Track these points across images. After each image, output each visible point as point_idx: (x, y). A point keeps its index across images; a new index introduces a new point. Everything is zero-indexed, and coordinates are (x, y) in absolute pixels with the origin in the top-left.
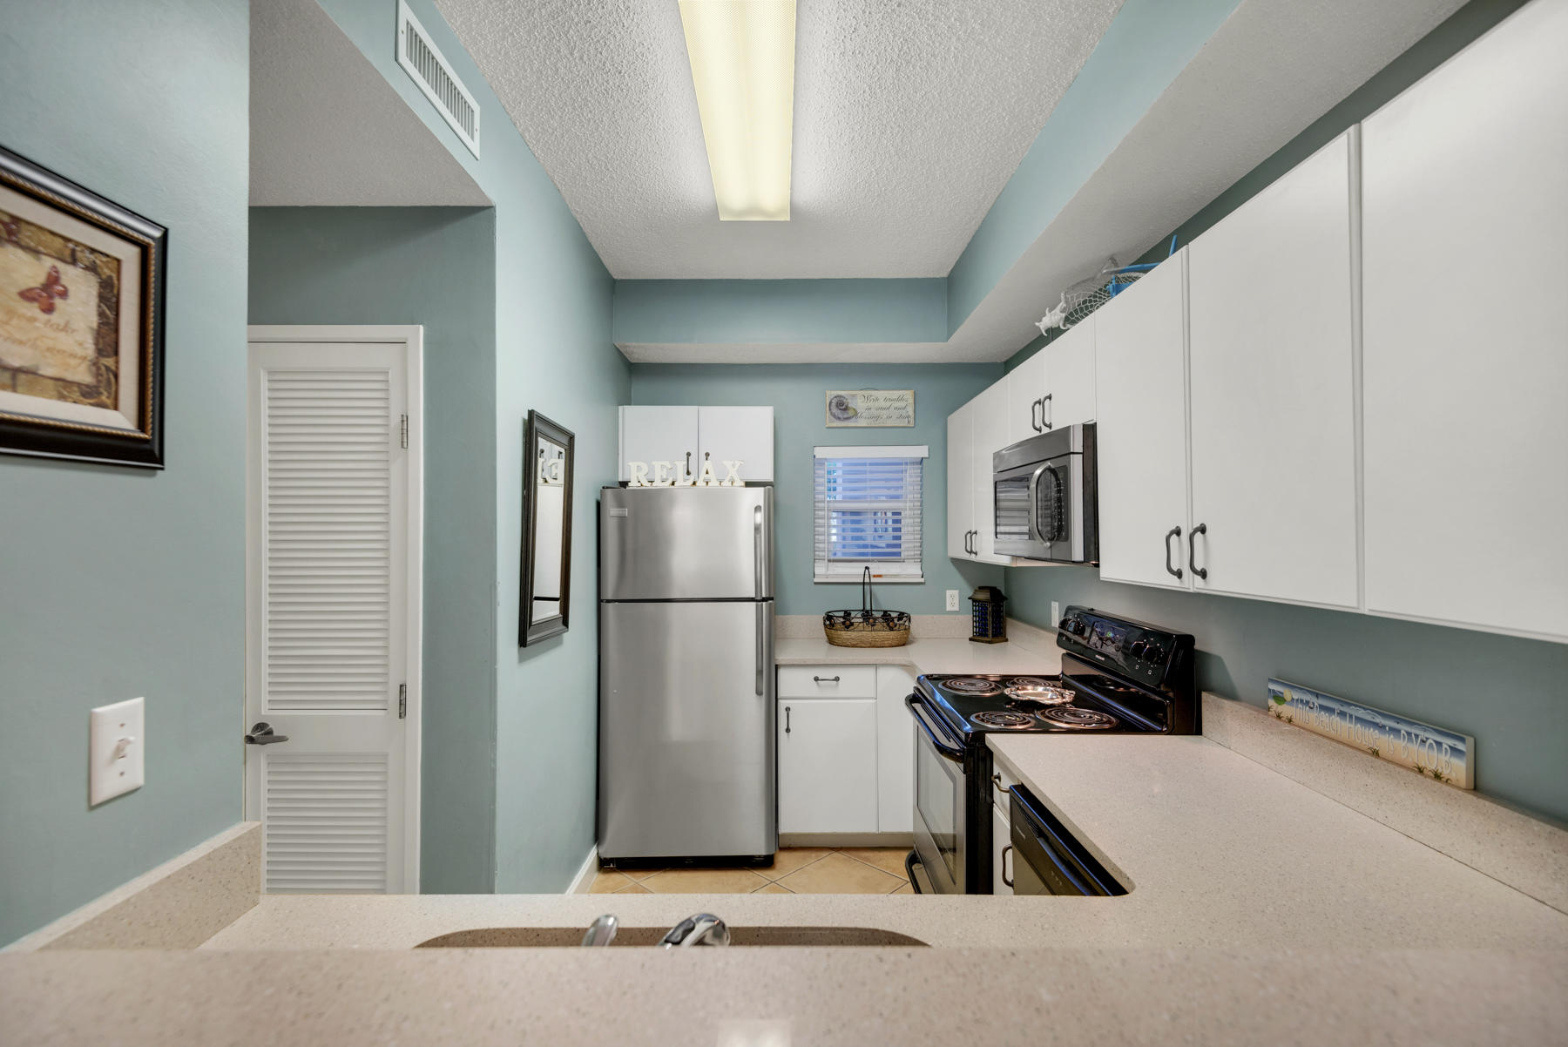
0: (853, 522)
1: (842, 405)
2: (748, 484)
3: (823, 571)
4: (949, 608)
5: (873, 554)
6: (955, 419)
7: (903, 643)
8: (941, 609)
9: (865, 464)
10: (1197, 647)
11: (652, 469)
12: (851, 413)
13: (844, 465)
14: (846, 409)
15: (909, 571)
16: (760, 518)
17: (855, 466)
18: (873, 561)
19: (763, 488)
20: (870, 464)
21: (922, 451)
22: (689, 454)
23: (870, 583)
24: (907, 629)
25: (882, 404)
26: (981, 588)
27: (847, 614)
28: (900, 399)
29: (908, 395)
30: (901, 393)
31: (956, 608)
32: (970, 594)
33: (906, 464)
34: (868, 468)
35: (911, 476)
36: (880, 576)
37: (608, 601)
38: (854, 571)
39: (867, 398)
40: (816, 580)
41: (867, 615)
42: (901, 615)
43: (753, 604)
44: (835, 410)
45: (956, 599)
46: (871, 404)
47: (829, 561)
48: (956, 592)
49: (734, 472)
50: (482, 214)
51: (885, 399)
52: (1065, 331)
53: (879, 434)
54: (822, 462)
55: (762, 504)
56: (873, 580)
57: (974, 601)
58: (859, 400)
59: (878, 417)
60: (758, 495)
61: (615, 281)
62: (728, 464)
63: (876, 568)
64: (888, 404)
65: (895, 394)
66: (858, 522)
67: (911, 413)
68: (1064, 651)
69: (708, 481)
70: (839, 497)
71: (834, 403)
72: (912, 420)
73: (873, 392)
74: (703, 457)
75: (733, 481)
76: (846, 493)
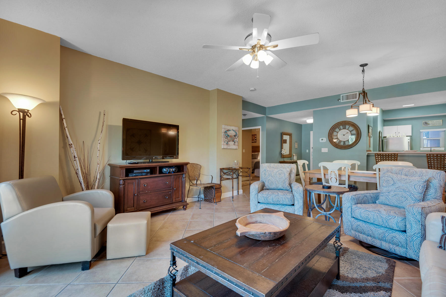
1: (426, 123)
2: (407, 136)
11: (390, 135)
12: (428, 124)
15: (441, 149)
16: (409, 141)
18: (433, 147)
21: (444, 129)
22: (396, 133)
25: (435, 122)
29: (441, 121)
33: (441, 131)
35: (442, 134)
36: (435, 150)
38: (428, 149)
40: (421, 150)
47: (424, 147)
54: (422, 132)
56: (432, 150)
58: (430, 122)
59: (434, 125)
60: (409, 138)
62: (403, 134)
64: (436, 122)
65: (438, 120)
67: (442, 123)
69: (400, 136)
70: (430, 137)
71: (424, 123)
72: (442, 125)
73: (433, 121)
74: (398, 133)
75: (404, 136)
76: (431, 137)
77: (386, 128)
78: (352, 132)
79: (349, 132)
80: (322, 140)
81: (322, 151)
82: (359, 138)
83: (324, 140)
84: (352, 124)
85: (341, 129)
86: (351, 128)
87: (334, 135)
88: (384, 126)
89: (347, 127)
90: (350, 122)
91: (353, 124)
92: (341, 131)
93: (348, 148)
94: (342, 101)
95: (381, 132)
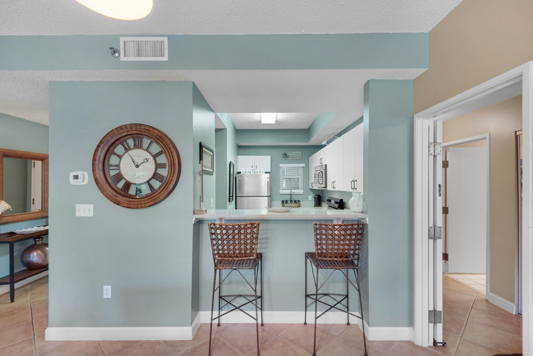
0: (289, 181)
2: (266, 173)
3: (281, 192)
4: (309, 200)
5: (293, 188)
6: (310, 158)
7: (299, 206)
8: (308, 200)
9: (291, 168)
10: (343, 201)
11: (246, 170)
12: (288, 156)
13: (287, 168)
14: (287, 156)
15: (301, 191)
16: (268, 180)
17: (289, 169)
18: (292, 189)
19: (269, 174)
20: (292, 168)
21: (303, 165)
22: (252, 166)
23: (292, 194)
24: (300, 204)
25: (295, 154)
26: (316, 195)
27: (287, 201)
28: (298, 153)
29: (300, 152)
30: (299, 152)
31: (311, 200)
32: (314, 196)
33: (300, 168)
34: (291, 169)
35: (301, 171)
36: (294, 193)
37: (238, 197)
38: (288, 192)
39: (291, 153)
40: (280, 193)
41: (291, 201)
42: (299, 201)
43: (267, 197)
44: (284, 156)
45: (311, 197)
46: (292, 154)
47: (283, 189)
48: (311, 196)
49: (263, 170)
50: (224, 130)
51: (295, 153)
52: (326, 145)
53: (294, 161)
54: (281, 167)
55: (269, 177)
56: (292, 193)
57: (315, 198)
58: (290, 154)
59: (293, 158)
60: (268, 175)
61: (237, 129)
62: (261, 169)
63: (293, 191)
64: (296, 154)
66: (291, 181)
67: (301, 156)
68: (328, 205)
69: (257, 172)
70: (285, 175)
71: (284, 155)
72: (301, 158)
73: (293, 152)
74: (255, 167)
75: (262, 172)
76: (287, 174)
77: (240, 157)
78: (157, 159)
79: (151, 159)
80: (76, 177)
81: (78, 214)
82: (176, 176)
83: (80, 180)
84: (157, 135)
85: (130, 149)
86: (156, 148)
87: (112, 166)
88: (238, 154)
89: (146, 142)
90: (151, 129)
91: (159, 134)
92: (131, 152)
93: (147, 205)
94: (122, 58)
95: (232, 165)
